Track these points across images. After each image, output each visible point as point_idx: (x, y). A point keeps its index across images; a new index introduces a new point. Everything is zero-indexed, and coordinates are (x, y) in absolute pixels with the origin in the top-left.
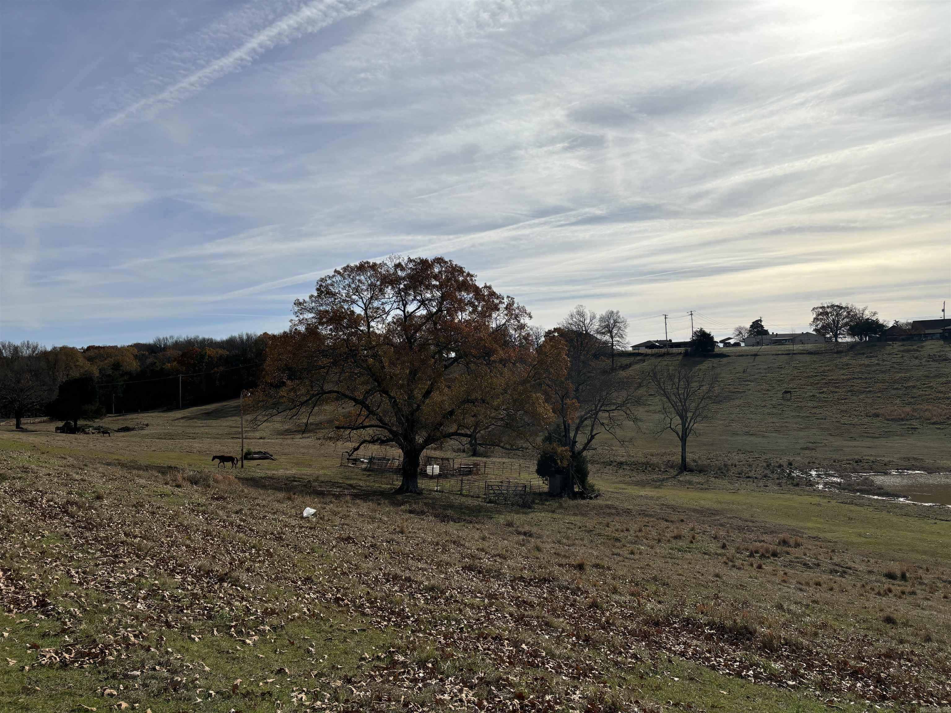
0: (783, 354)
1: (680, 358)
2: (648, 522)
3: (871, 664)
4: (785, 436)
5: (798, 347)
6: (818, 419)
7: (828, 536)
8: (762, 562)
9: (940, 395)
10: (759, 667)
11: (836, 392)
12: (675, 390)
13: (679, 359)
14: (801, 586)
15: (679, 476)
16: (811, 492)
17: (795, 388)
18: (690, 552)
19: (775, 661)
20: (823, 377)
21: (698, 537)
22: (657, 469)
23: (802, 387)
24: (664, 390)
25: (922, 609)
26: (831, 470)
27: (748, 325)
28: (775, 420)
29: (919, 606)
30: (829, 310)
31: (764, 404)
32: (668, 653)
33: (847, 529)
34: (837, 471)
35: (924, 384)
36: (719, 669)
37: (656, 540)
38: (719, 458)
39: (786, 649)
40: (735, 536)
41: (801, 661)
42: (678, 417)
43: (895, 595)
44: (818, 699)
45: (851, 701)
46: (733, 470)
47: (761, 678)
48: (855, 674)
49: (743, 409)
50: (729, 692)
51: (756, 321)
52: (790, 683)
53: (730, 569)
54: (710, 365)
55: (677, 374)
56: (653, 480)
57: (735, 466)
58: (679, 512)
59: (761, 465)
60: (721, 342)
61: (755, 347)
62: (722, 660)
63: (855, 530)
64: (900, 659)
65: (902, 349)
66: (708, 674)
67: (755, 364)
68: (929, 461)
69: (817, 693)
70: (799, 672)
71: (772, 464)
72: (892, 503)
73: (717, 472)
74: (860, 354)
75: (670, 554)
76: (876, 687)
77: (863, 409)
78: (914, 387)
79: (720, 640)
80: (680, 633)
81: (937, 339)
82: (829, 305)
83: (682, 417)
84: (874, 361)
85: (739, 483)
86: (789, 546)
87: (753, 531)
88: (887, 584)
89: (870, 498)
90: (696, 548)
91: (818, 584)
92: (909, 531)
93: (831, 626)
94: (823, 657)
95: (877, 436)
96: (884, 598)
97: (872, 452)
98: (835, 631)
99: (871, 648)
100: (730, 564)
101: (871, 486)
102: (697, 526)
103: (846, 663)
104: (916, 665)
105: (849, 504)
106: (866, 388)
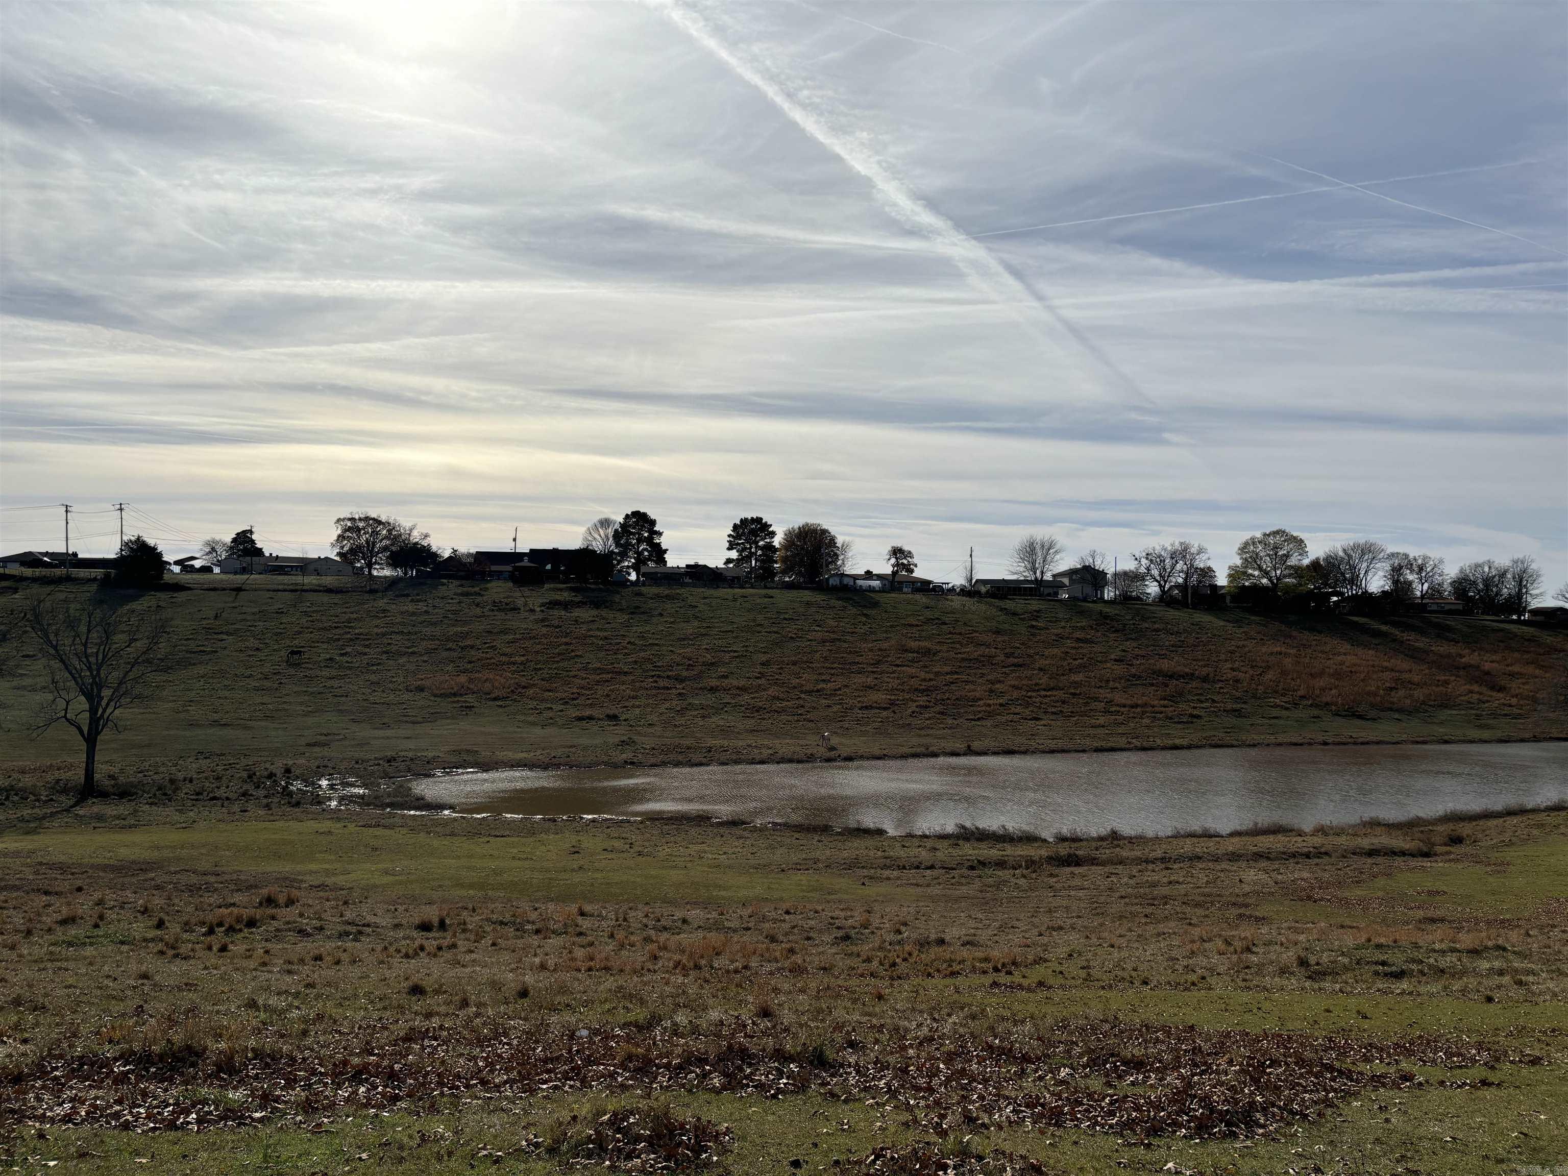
0: (285, 590)
1: (94, 587)
2: (6, 901)
3: (382, 1057)
4: (281, 726)
5: (310, 580)
6: (336, 696)
7: (340, 880)
8: (228, 940)
9: (504, 659)
10: (208, 1104)
11: (365, 654)
12: (80, 648)
13: (91, 589)
14: (290, 967)
15: (78, 808)
16: (319, 814)
17: (303, 647)
18: (91, 944)
19: (235, 1088)
20: (347, 630)
21: (110, 915)
22: (32, 797)
23: (313, 645)
24: (55, 648)
25: (463, 966)
26: (350, 776)
27: (228, 538)
28: (266, 699)
29: (459, 964)
30: (361, 525)
31: (248, 672)
32: (37, 1124)
33: (369, 865)
34: (361, 777)
35: (485, 643)
36: (136, 1126)
37: (22, 932)
38: (162, 769)
39: (255, 1065)
40: (182, 904)
41: (277, 1078)
42: (82, 698)
43: (429, 954)
44: (299, 1127)
45: (348, 1116)
46: (187, 788)
47: (208, 1122)
48: (357, 1077)
49: (211, 680)
50: (153, 1156)
51: (243, 532)
52: (257, 1115)
53: (169, 962)
54: (153, 603)
55: (85, 619)
56: (22, 820)
57: (191, 781)
58: (73, 874)
59: (239, 775)
60: (177, 563)
61: (238, 576)
62: (142, 1111)
63: (380, 866)
64: (423, 1040)
65: (460, 591)
66: (113, 1139)
67: (237, 604)
68: (485, 754)
69: (299, 1118)
70: (273, 1096)
71: (258, 774)
72: (434, 819)
73: (155, 795)
74: (404, 595)
75: (51, 953)
76: (385, 1086)
77: (402, 679)
78: (472, 647)
79: (140, 1077)
80: (63, 1085)
81: (505, 579)
82: (362, 516)
83: (89, 697)
84: (422, 606)
85: (196, 810)
86: (277, 906)
87: (216, 890)
88: (419, 938)
89: (405, 815)
90: (106, 936)
91: (318, 958)
92: (453, 858)
93: (331, 1016)
94: (312, 1062)
95: (420, 719)
96: (413, 961)
97: (411, 744)
98: (335, 1022)
99: (386, 1033)
100: (171, 952)
101: (407, 796)
102: (111, 898)
103: (345, 1063)
104: (445, 1042)
105: (375, 826)
106: (408, 648)
